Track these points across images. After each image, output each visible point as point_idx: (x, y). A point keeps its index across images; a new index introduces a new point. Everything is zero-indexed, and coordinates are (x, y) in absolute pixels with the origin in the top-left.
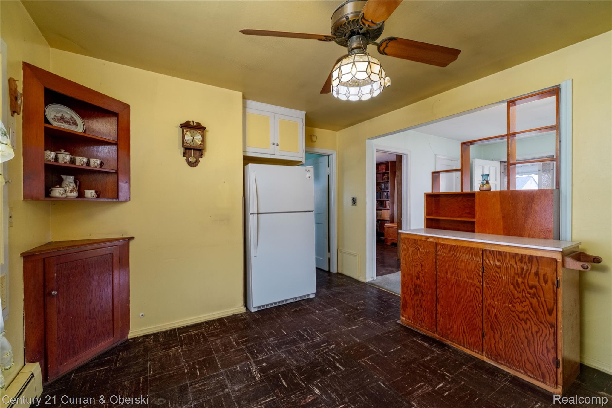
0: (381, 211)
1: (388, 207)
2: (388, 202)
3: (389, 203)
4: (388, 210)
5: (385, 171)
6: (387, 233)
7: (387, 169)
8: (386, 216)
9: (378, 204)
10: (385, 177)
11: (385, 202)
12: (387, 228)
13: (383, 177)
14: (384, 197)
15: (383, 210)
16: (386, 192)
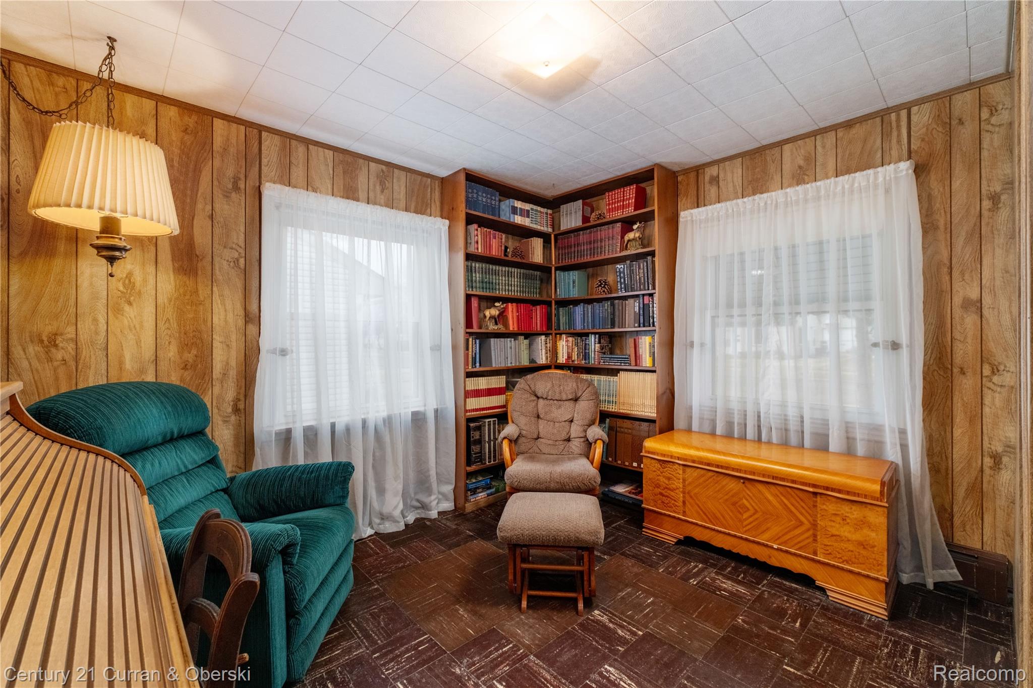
0: (612, 378)
1: (647, 362)
2: (645, 342)
3: (652, 346)
4: (649, 375)
5: (631, 209)
6: (658, 486)
7: (642, 200)
8: (637, 401)
9: (602, 348)
10: (631, 235)
11: (630, 341)
12: (658, 465)
13: (622, 237)
14: (629, 317)
15: (622, 374)
16: (637, 296)
